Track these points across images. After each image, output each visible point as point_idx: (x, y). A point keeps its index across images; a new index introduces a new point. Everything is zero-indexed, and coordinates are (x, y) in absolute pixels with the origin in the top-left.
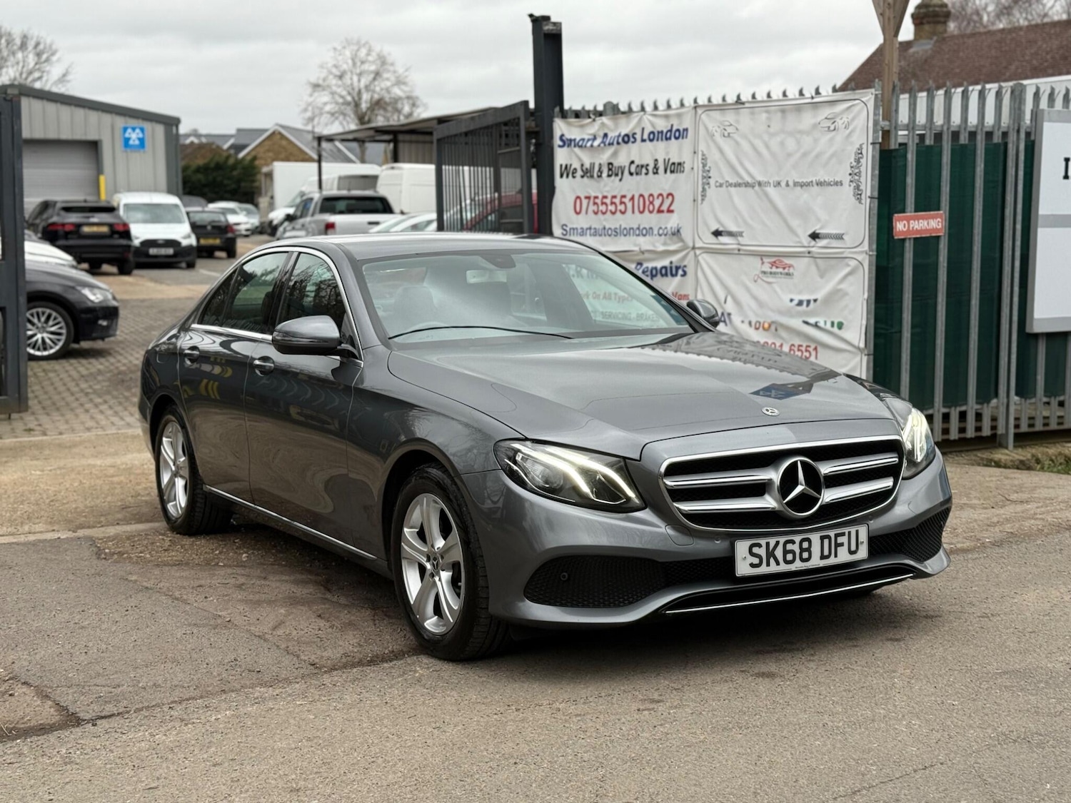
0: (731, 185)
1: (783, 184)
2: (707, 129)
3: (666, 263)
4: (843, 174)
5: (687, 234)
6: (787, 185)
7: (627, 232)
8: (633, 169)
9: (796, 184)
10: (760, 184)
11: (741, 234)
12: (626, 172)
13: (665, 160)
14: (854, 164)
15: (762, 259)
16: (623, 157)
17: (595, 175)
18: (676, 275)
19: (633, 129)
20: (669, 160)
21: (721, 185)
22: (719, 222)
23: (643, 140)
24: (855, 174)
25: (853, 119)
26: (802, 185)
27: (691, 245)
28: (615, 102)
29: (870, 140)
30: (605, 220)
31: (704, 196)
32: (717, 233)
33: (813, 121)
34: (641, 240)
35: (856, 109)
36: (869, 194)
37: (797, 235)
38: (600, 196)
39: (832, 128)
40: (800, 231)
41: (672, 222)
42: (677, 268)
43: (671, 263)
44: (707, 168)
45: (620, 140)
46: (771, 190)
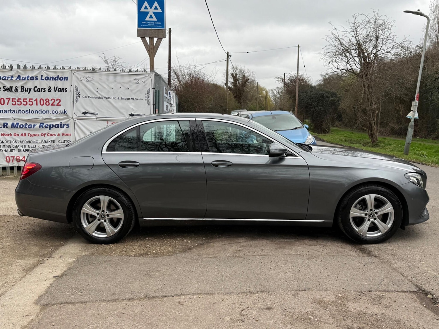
0: (91, 97)
1: (117, 98)
2: (78, 78)
3: (59, 123)
4: (143, 96)
5: (69, 113)
6: (118, 99)
7: (35, 112)
8: (36, 89)
9: (122, 99)
10: (105, 98)
11: (97, 114)
12: (32, 90)
13: (55, 87)
14: (147, 94)
15: (108, 122)
16: (30, 85)
17: (13, 90)
18: (63, 127)
19: (37, 75)
20: (57, 87)
21: (86, 97)
22: (85, 109)
23: (42, 79)
24: (147, 97)
25: (146, 80)
26: (125, 99)
27: (72, 117)
28: (20, 65)
29: (152, 87)
30: (20, 107)
31: (77, 101)
32: (84, 113)
33: (129, 80)
34: (42, 115)
35: (147, 78)
36: (152, 103)
37: (124, 114)
38: (17, 99)
39: (137, 82)
40: (125, 113)
41: (60, 109)
42: (64, 125)
43: (61, 123)
44: (78, 91)
45: (29, 78)
46: (111, 100)
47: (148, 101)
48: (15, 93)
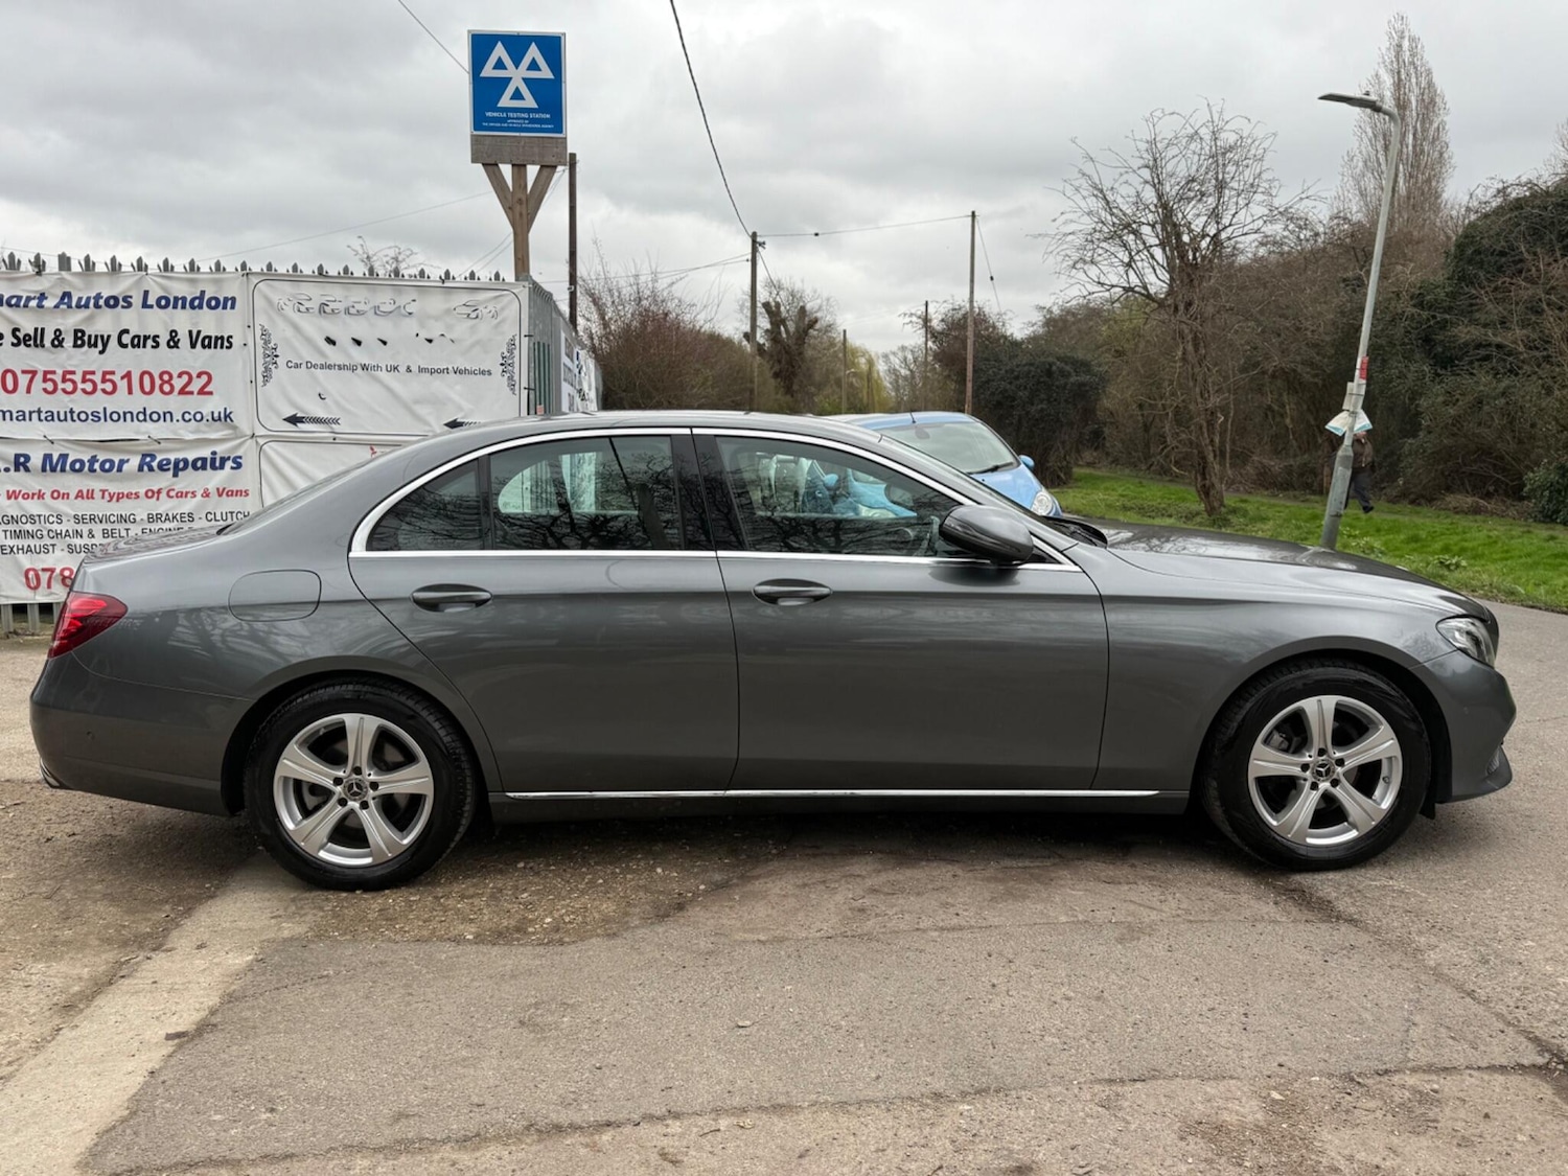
0: (315, 366)
1: (403, 369)
2: (269, 301)
3: (206, 453)
4: (492, 362)
5: (242, 420)
6: (409, 370)
7: (123, 416)
8: (126, 339)
9: (421, 370)
10: (364, 367)
11: (336, 421)
12: (113, 342)
13: (190, 332)
14: (506, 354)
15: (372, 449)
16: (105, 323)
17: (47, 343)
18: (222, 467)
19: (129, 289)
20: (199, 332)
21: (297, 366)
22: (293, 404)
23: (145, 305)
24: (506, 364)
25: (503, 309)
26: (432, 372)
27: (249, 433)
28: (68, 255)
29: (525, 331)
30: (71, 401)
31: (267, 378)
32: (294, 420)
33: (447, 306)
34: (149, 425)
35: (506, 300)
36: (524, 384)
37: (426, 423)
38: (60, 372)
39: (473, 315)
40: (431, 419)
41: (211, 405)
42: (223, 460)
43: (214, 453)
44: (272, 345)
45: (101, 302)
46: (383, 375)
47: (511, 378)
48: (53, 353)
